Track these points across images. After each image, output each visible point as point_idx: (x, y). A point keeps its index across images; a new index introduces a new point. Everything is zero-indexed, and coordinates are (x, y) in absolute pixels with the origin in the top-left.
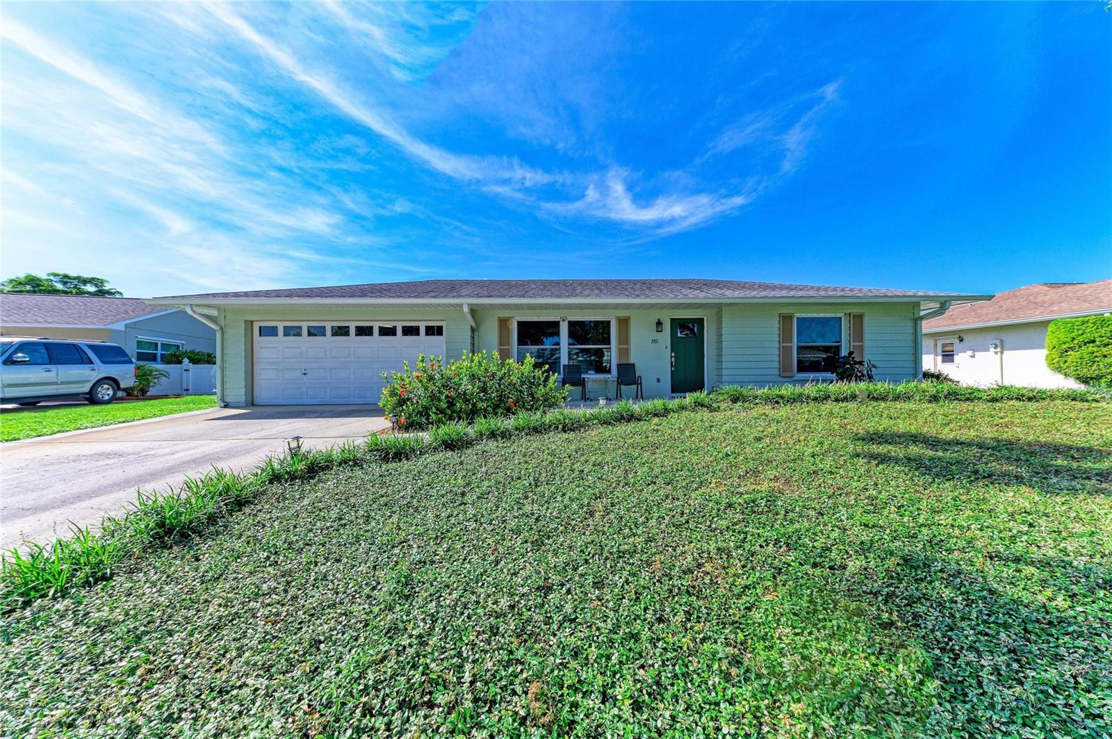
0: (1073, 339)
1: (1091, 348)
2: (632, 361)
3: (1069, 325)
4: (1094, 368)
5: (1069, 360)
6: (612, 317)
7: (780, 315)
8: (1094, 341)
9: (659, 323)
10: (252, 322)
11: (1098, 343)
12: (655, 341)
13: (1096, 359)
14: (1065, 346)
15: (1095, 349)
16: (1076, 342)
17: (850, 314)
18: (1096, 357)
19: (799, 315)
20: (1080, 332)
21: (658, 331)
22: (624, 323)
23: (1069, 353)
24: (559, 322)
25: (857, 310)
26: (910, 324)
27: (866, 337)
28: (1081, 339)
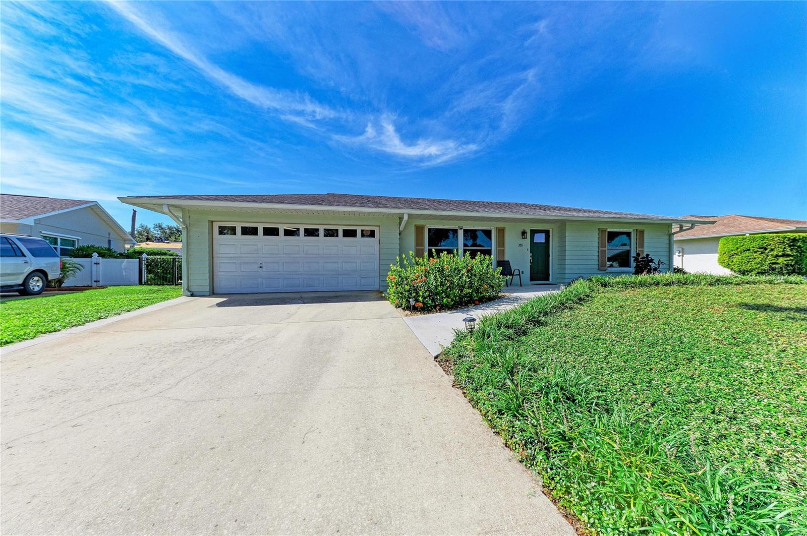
0: (738, 248)
1: (747, 254)
2: (506, 259)
3: (735, 240)
4: (749, 265)
5: (735, 260)
6: (492, 227)
7: (599, 229)
8: (749, 250)
9: (524, 233)
10: (212, 222)
11: (751, 251)
12: (521, 245)
13: (751, 260)
14: (733, 252)
15: (750, 254)
16: (739, 250)
17: (637, 230)
18: (750, 259)
19: (609, 230)
20: (742, 244)
21: (523, 238)
22: (501, 231)
23: (734, 256)
24: (457, 229)
25: (640, 228)
26: (667, 237)
27: (645, 245)
28: (742, 248)
